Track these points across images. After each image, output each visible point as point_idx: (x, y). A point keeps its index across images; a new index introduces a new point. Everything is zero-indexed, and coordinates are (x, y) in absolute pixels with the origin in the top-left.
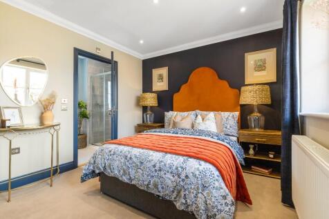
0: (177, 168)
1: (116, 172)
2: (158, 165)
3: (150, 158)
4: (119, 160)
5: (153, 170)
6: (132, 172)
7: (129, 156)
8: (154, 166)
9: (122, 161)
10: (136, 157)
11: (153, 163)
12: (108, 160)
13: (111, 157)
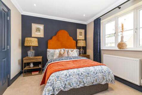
0: (101, 70)
1: (75, 85)
2: (95, 72)
3: (91, 70)
4: (75, 78)
5: (94, 74)
6: (85, 80)
7: (80, 73)
8: (94, 73)
9: (77, 77)
10: (84, 72)
11: (93, 72)
12: (67, 80)
13: (68, 78)
